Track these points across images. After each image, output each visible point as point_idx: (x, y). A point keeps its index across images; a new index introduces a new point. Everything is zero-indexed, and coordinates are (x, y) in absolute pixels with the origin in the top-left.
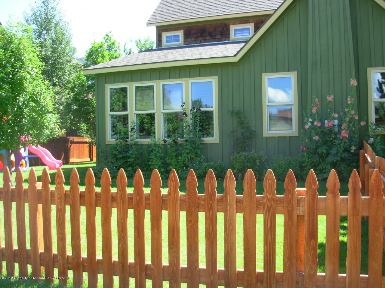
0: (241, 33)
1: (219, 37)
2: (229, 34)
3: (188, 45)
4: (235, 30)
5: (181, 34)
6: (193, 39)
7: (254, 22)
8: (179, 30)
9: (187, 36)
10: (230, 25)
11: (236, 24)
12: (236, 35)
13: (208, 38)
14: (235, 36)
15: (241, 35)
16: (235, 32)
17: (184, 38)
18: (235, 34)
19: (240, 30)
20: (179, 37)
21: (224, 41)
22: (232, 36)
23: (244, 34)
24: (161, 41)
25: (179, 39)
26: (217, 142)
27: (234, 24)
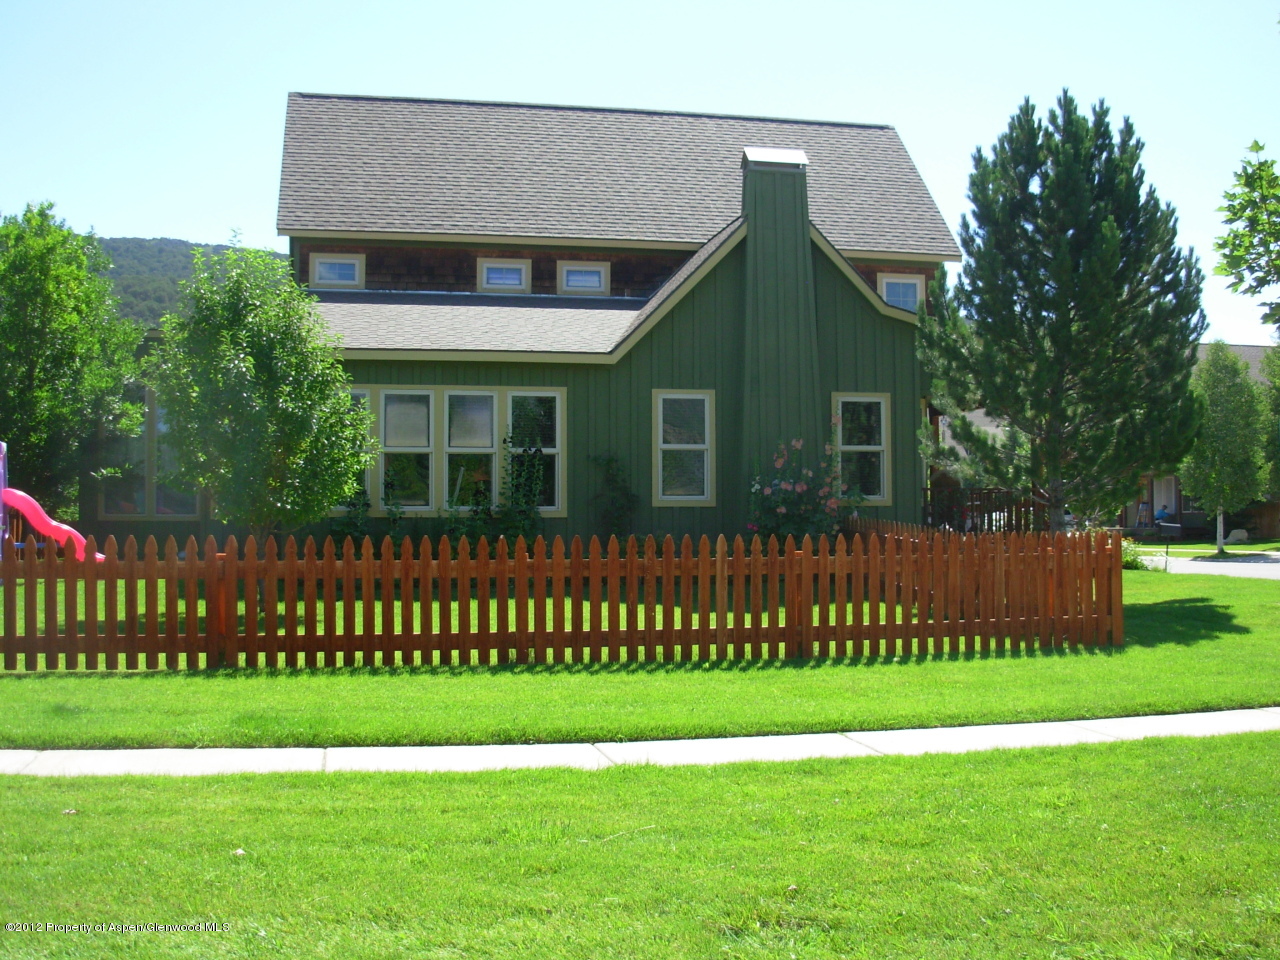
0: (501, 278)
1: (451, 280)
2: (475, 277)
3: (375, 291)
4: (490, 270)
5: (358, 262)
6: (389, 279)
7: (531, 258)
8: (354, 253)
9: (372, 269)
10: (477, 256)
11: (491, 257)
12: (491, 282)
13: (425, 280)
14: (488, 283)
15: (501, 282)
16: (488, 274)
17: (366, 273)
18: (488, 279)
19: (500, 270)
20: (354, 270)
21: (464, 291)
22: (484, 282)
23: (507, 282)
24: (307, 272)
25: (354, 274)
26: (564, 514)
27: (486, 256)
